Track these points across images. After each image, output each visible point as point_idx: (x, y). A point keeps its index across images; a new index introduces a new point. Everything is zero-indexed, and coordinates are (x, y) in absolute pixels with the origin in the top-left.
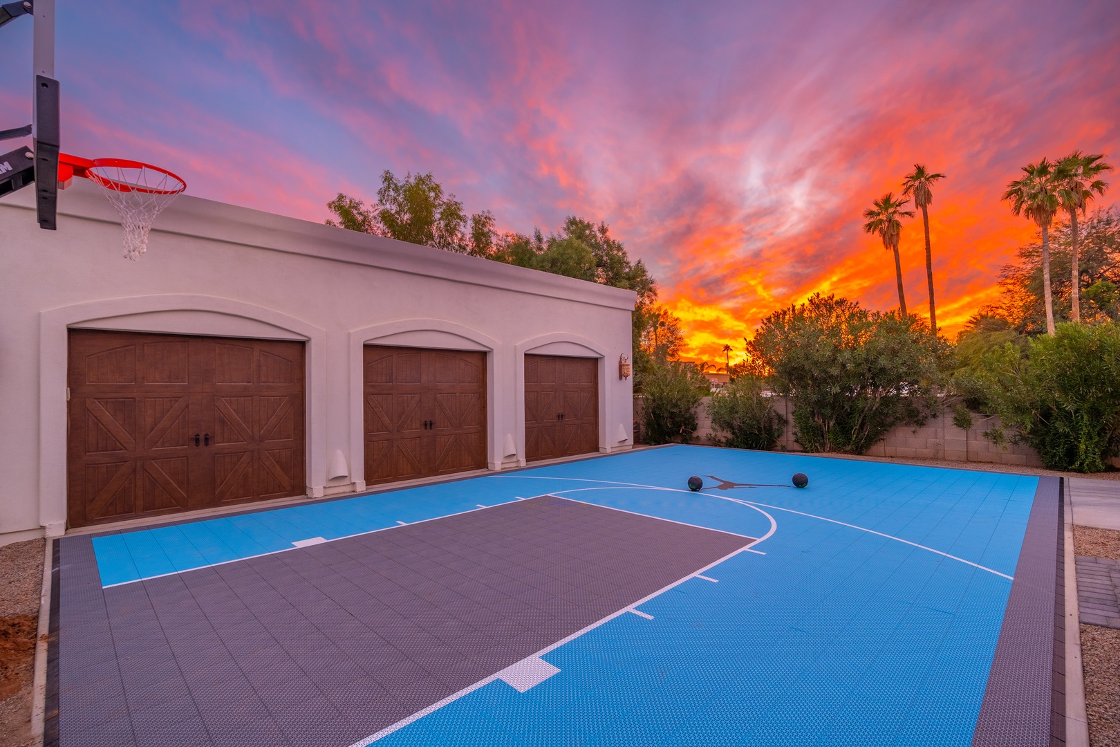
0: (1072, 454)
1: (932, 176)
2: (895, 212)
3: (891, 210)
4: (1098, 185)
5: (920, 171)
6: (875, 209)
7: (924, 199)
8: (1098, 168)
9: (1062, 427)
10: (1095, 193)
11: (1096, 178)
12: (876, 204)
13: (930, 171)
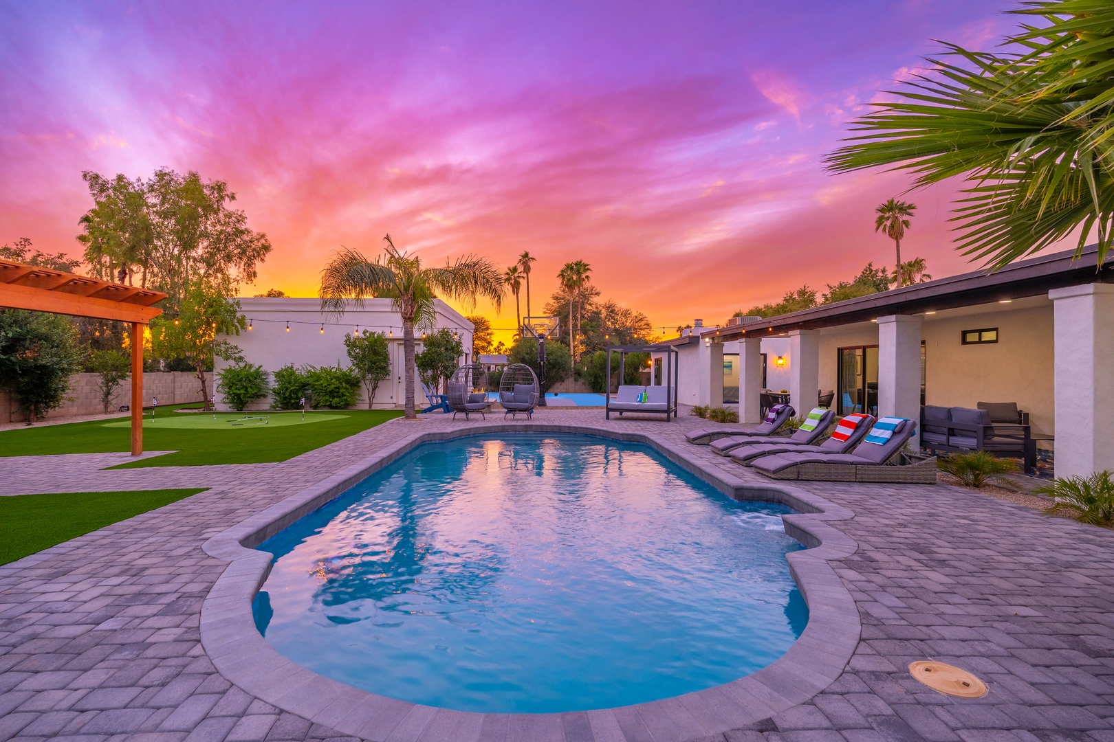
0: (601, 388)
1: (531, 258)
2: (519, 277)
3: (516, 275)
4: (587, 277)
5: (526, 255)
6: (508, 271)
7: (527, 270)
8: (588, 269)
9: (600, 381)
10: (586, 280)
11: (588, 273)
12: (509, 269)
13: (530, 256)
